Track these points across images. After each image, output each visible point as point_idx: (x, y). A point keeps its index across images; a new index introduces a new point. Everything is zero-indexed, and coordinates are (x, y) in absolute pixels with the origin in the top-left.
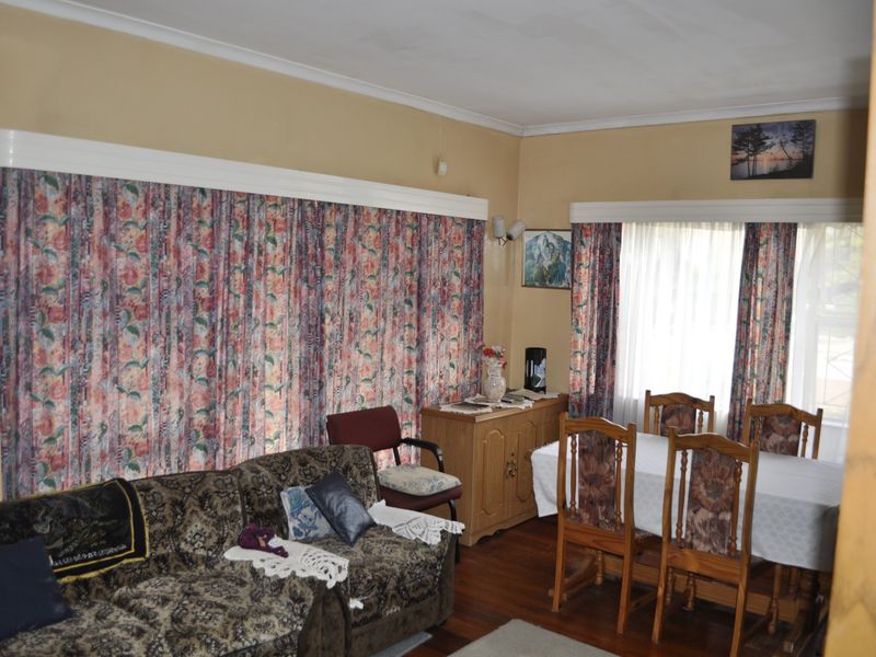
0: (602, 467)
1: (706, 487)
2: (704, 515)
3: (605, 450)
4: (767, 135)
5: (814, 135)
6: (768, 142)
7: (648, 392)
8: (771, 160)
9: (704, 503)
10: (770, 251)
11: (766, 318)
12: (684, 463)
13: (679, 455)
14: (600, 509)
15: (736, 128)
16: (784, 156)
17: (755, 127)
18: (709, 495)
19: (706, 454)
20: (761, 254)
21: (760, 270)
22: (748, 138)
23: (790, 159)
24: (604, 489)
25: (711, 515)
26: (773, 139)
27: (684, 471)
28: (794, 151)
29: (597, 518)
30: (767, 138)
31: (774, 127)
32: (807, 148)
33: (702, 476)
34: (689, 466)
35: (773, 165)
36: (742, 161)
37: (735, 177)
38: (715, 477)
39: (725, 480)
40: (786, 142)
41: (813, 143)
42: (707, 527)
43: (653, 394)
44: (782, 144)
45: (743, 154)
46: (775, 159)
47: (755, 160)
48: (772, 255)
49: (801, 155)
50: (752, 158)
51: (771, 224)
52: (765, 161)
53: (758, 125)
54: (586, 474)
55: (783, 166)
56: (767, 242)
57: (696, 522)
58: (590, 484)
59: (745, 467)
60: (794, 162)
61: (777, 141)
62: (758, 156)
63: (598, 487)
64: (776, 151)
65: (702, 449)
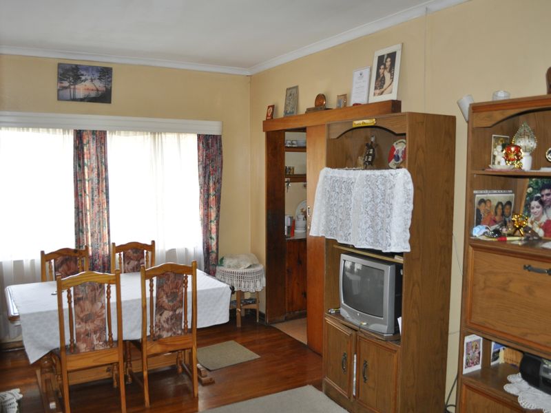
0: (95, 306)
1: (167, 297)
2: (167, 314)
3: (97, 294)
4: (82, 73)
5: (111, 77)
6: (83, 78)
7: (42, 253)
8: (85, 89)
9: (166, 307)
10: (90, 148)
11: (93, 192)
12: (151, 286)
13: (148, 282)
14: (94, 337)
15: (60, 65)
16: (94, 88)
17: (74, 66)
18: (169, 301)
19: (166, 277)
20: (85, 150)
21: (86, 161)
22: (70, 73)
23: (98, 90)
24: (98, 322)
25: (171, 313)
26: (86, 76)
27: (151, 291)
28: (100, 85)
29: (92, 344)
30: (82, 75)
31: (87, 69)
32: (108, 85)
33: (164, 290)
34: (155, 288)
35: (87, 93)
36: (65, 88)
37: (60, 98)
38: (172, 289)
39: (179, 289)
40: (95, 79)
41: (111, 81)
42: (169, 322)
43: (46, 253)
44: (92, 80)
45: (66, 84)
46: (88, 89)
47: (74, 89)
48: (93, 151)
49: (104, 89)
50: (72, 87)
51: (90, 131)
52: (81, 89)
53: (77, 66)
54: (81, 316)
55: (93, 94)
56: (88, 143)
57: (162, 321)
58: (86, 322)
59: (190, 278)
60: (100, 93)
61: (89, 78)
62: (77, 86)
63: (93, 322)
64: (88, 84)
65: (163, 274)
